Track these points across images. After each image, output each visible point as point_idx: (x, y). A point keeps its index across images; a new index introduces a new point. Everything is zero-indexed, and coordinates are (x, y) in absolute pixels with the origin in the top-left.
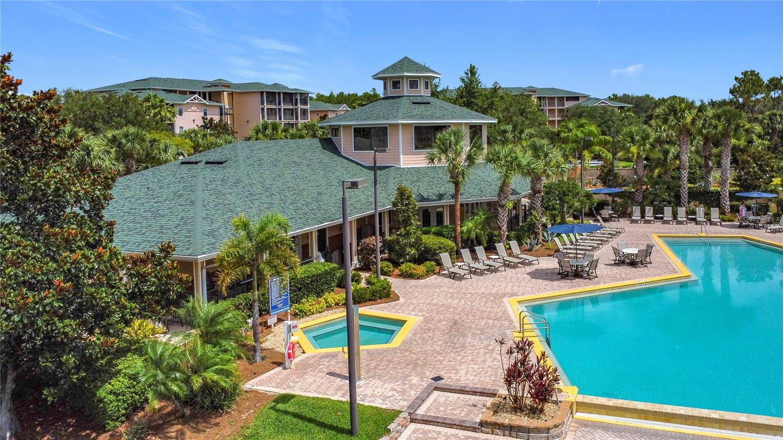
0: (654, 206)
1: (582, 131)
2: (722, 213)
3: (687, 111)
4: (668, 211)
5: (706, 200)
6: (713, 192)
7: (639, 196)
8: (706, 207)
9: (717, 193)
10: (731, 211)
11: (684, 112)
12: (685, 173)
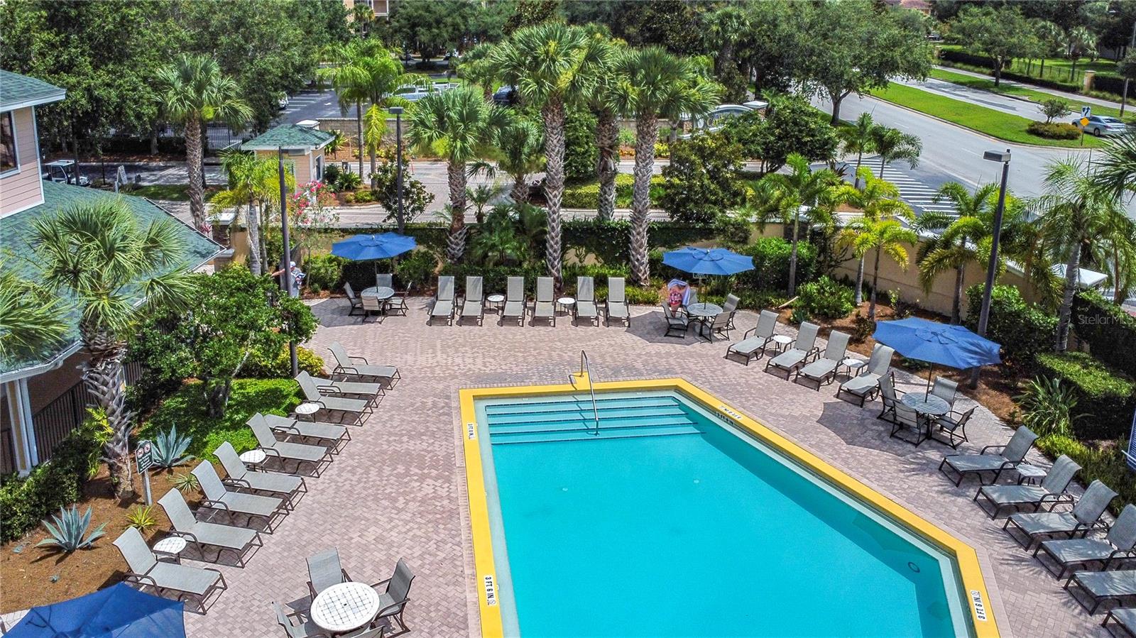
0: (484, 273)
1: (367, 65)
2: (633, 282)
3: (561, 59)
4: (516, 284)
5: (600, 245)
6: (614, 229)
7: (457, 244)
8: (600, 259)
9: (623, 230)
10: (652, 275)
11: (554, 61)
12: (555, 196)
